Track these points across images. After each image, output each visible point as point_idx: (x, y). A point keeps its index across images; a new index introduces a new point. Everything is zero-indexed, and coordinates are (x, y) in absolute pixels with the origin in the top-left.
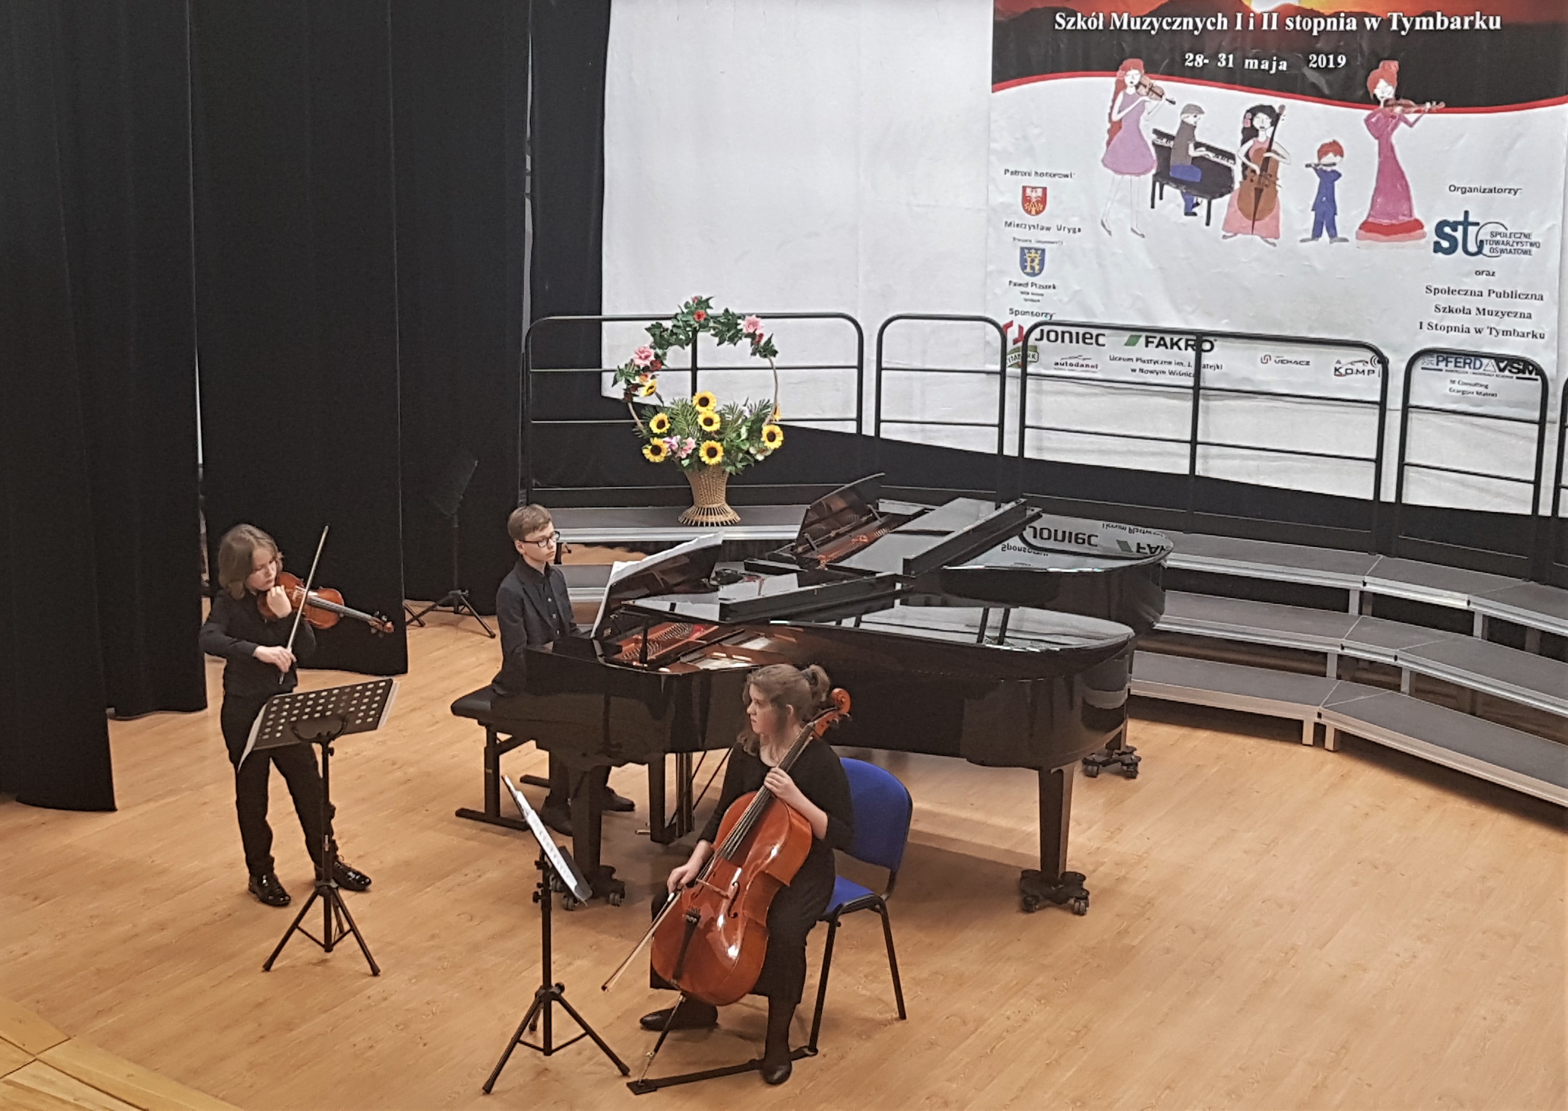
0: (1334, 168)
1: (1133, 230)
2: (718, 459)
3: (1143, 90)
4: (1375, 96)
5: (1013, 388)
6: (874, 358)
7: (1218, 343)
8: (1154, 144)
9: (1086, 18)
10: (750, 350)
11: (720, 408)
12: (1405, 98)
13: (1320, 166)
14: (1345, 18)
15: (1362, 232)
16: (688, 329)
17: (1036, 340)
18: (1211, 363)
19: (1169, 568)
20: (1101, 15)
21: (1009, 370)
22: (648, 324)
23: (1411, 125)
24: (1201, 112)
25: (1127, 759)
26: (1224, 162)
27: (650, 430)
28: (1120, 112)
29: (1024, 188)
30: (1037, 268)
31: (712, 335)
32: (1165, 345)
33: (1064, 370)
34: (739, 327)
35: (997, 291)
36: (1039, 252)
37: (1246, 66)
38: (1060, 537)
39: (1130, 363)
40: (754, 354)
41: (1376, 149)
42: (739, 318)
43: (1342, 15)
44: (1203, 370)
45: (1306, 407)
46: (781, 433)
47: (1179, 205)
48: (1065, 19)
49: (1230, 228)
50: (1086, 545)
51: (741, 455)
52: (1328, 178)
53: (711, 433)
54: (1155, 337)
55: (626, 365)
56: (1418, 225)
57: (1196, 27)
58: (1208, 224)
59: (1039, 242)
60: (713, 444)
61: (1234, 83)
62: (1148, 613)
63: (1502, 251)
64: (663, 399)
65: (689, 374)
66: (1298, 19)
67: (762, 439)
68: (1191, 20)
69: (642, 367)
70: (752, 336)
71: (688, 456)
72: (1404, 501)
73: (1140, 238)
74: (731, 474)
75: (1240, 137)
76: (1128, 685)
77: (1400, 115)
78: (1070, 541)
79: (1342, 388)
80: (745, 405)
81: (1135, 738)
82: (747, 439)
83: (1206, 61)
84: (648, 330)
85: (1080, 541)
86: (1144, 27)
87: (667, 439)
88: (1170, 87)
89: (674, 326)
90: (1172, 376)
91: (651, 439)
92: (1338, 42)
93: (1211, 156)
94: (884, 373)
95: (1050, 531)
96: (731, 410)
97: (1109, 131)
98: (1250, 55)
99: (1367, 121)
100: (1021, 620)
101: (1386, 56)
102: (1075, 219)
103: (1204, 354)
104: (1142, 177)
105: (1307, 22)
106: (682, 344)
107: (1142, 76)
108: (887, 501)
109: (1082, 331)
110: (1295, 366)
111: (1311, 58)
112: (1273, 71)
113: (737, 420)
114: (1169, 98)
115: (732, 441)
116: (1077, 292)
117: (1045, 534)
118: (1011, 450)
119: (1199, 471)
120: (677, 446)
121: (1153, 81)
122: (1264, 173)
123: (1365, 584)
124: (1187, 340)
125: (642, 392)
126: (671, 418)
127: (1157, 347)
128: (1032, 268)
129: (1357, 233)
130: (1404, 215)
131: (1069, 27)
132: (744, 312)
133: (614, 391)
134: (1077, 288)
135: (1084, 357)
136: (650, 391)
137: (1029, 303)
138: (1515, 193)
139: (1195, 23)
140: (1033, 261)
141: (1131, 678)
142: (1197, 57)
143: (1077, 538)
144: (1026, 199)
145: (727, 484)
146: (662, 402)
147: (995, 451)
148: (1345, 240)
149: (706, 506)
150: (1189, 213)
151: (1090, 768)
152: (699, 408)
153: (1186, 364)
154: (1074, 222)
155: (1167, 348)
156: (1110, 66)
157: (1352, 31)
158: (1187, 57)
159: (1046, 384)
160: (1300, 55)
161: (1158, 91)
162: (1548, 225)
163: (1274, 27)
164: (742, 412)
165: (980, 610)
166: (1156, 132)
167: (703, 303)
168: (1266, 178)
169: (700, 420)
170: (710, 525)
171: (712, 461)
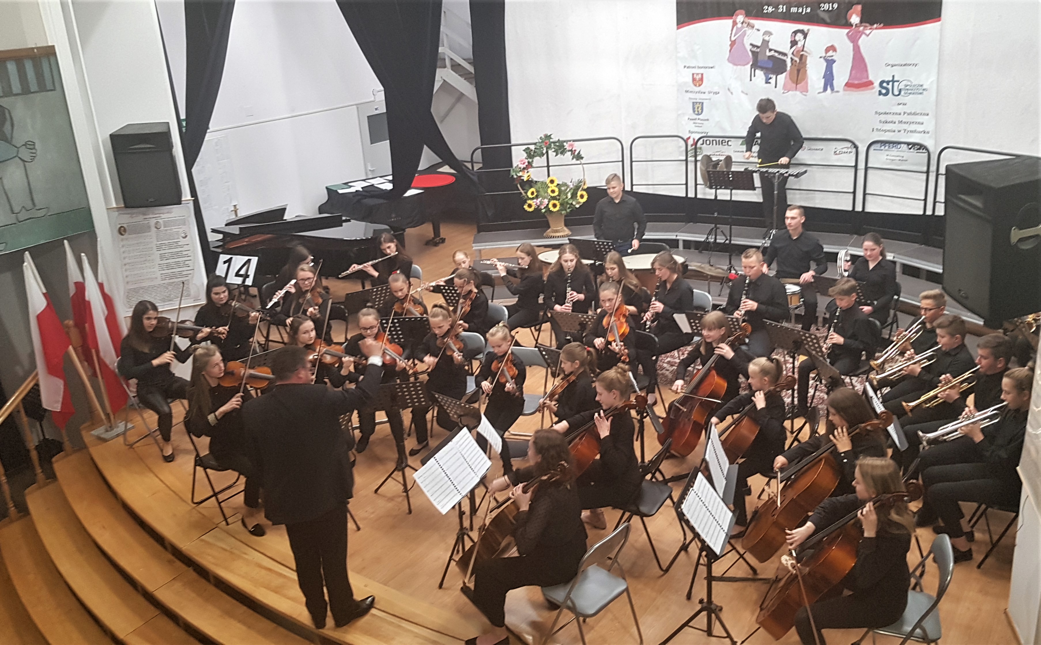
0: (833, 58)
1: (742, 92)
2: (557, 208)
3: (745, 25)
4: (850, 23)
5: (691, 167)
8: (751, 50)
10: (571, 157)
11: (558, 185)
13: (826, 58)
15: (846, 88)
16: (542, 149)
17: (701, 144)
21: (689, 159)
22: (524, 147)
23: (868, 36)
24: (771, 34)
27: (528, 196)
28: (735, 35)
29: (693, 74)
31: (555, 151)
34: (565, 147)
35: (683, 123)
36: (701, 104)
37: (791, 11)
40: (573, 159)
41: (852, 48)
42: (565, 143)
45: (822, 170)
46: (587, 194)
47: (762, 79)
49: (786, 88)
51: (568, 206)
52: (830, 63)
53: (554, 197)
55: (516, 167)
56: (872, 83)
58: (776, 87)
59: (701, 99)
60: (555, 202)
61: (786, 19)
63: (910, 93)
65: (546, 168)
67: (578, 198)
69: (522, 168)
70: (571, 150)
71: (545, 208)
72: (866, 212)
73: (746, 96)
74: (564, 214)
75: (790, 45)
77: (862, 31)
79: (837, 161)
80: (570, 182)
82: (571, 198)
83: (773, 10)
84: (524, 150)
87: (535, 200)
88: (757, 23)
89: (537, 148)
91: (528, 201)
93: (776, 54)
94: (634, 163)
96: (564, 185)
97: (730, 46)
98: (793, 5)
99: (847, 35)
104: (746, 66)
106: (542, 155)
107: (744, 18)
109: (721, 140)
110: (816, 151)
111: (821, 5)
112: (804, 13)
113: (566, 189)
115: (564, 200)
116: (718, 122)
118: (691, 194)
120: (539, 204)
121: (749, 21)
122: (801, 62)
126: (538, 190)
128: (698, 111)
129: (843, 88)
130: (864, 79)
132: (567, 139)
134: (718, 120)
135: (722, 151)
136: (529, 177)
137: (697, 128)
138: (916, 66)
140: (697, 109)
142: (769, 8)
144: (694, 80)
145: (563, 219)
147: (684, 195)
148: (838, 92)
149: (555, 230)
152: (550, 185)
154: (716, 89)
158: (764, 9)
160: (816, 5)
161: (752, 25)
162: (930, 80)
164: (569, 186)
167: (549, 137)
168: (802, 64)
169: (550, 191)
170: (557, 237)
171: (555, 210)
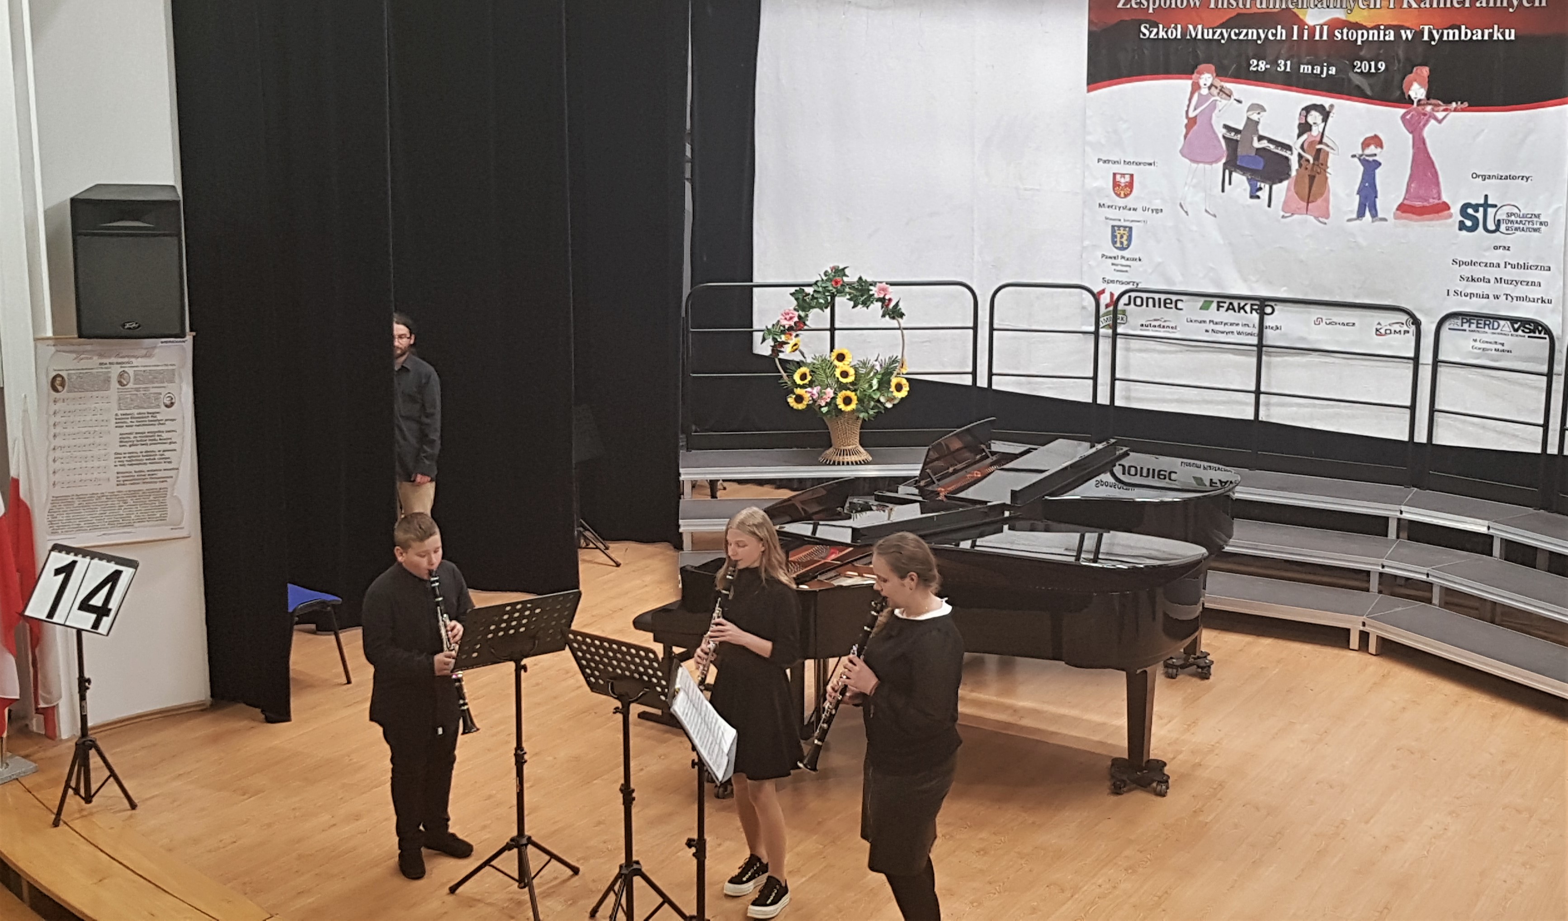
0: (1375, 158)
1: (1206, 211)
2: (853, 406)
3: (1214, 91)
4: (1409, 96)
5: (1105, 346)
6: (987, 320)
7: (1278, 307)
8: (1224, 137)
9: (1166, 29)
10: (881, 312)
11: (853, 364)
12: (1434, 98)
13: (1364, 157)
14: (1385, 30)
15: (1398, 212)
16: (827, 294)
17: (1125, 305)
18: (1271, 325)
19: (1237, 500)
20: (1179, 26)
21: (1102, 331)
22: (793, 290)
23: (1440, 122)
24: (1265, 110)
25: (1201, 662)
26: (1283, 153)
27: (794, 382)
28: (1195, 109)
29: (1115, 174)
30: (1125, 243)
31: (848, 299)
32: (1234, 309)
33: (1148, 330)
34: (871, 293)
35: (1092, 263)
36: (1127, 229)
37: (1302, 71)
38: (1145, 474)
39: (1202, 325)
40: (883, 316)
41: (1411, 141)
42: (871, 285)
43: (1382, 27)
44: (1265, 330)
45: (1350, 362)
46: (907, 384)
47: (1245, 190)
48: (1149, 30)
49: (1289, 209)
50: (1167, 480)
51: (872, 403)
52: (1370, 166)
53: (847, 383)
54: (1225, 302)
55: (773, 325)
56: (1446, 207)
57: (1259, 37)
58: (1269, 206)
59: (1128, 221)
60: (848, 393)
61: (1290, 85)
62: (1220, 539)
63: (1516, 229)
64: (806, 356)
65: (828, 333)
66: (1345, 31)
67: (891, 390)
68: (1255, 31)
69: (787, 327)
70: (882, 300)
71: (827, 404)
72: (1435, 441)
73: (1213, 218)
74: (864, 420)
75: (1297, 131)
76: (1202, 599)
77: (1430, 113)
78: (1153, 477)
79: (1381, 346)
80: (876, 360)
81: (1208, 645)
82: (878, 389)
83: (1268, 66)
84: (791, 294)
85: (1162, 477)
86: (1216, 37)
87: (809, 389)
88: (1237, 89)
89: (815, 291)
90: (1239, 336)
91: (795, 390)
92: (1379, 50)
93: (1272, 147)
94: (995, 333)
95: (1136, 468)
96: (864, 364)
97: (1186, 126)
98: (1305, 61)
99: (1403, 117)
100: (1112, 544)
101: (1419, 61)
102: (1158, 201)
103: (1266, 317)
104: (1214, 165)
105: (1352, 34)
106: (822, 307)
107: (1213, 79)
108: (997, 442)
109: (1163, 297)
110: (1342, 327)
111: (1355, 64)
112: (1324, 76)
113: (869, 373)
114: (1237, 98)
115: (864, 391)
116: (1159, 264)
117: (1133, 471)
118: (1103, 399)
119: (1262, 417)
120: (817, 395)
121: (1223, 84)
122: (1316, 163)
123: (1401, 512)
124: (1252, 305)
125: (788, 348)
126: (813, 371)
127: (1227, 310)
128: (1122, 243)
129: (1394, 214)
130: (1434, 198)
131: (1152, 36)
132: (876, 280)
133: (763, 348)
134: (1160, 260)
135: (1166, 319)
136: (795, 348)
137: (1118, 273)
138: (1527, 179)
139: (1258, 34)
140: (1122, 237)
141: (1204, 592)
142: (1260, 63)
143: (1160, 475)
144: (1116, 184)
145: (861, 429)
146: (805, 358)
147: (1090, 400)
148: (1385, 220)
149: (843, 448)
150: (1254, 196)
151: (1170, 670)
152: (836, 363)
153: (1251, 325)
154: (1157, 204)
155: (1235, 311)
156: (1187, 70)
157: (1390, 41)
158: (1251, 62)
159: (1135, 344)
160: (1347, 62)
161: (1228, 92)
162: (1555, 206)
163: (1325, 37)
164: (873, 367)
165: (1077, 536)
166: (1226, 127)
167: (840, 272)
168: (1318, 165)
169: (838, 374)
170: (845, 463)
171: (849, 408)
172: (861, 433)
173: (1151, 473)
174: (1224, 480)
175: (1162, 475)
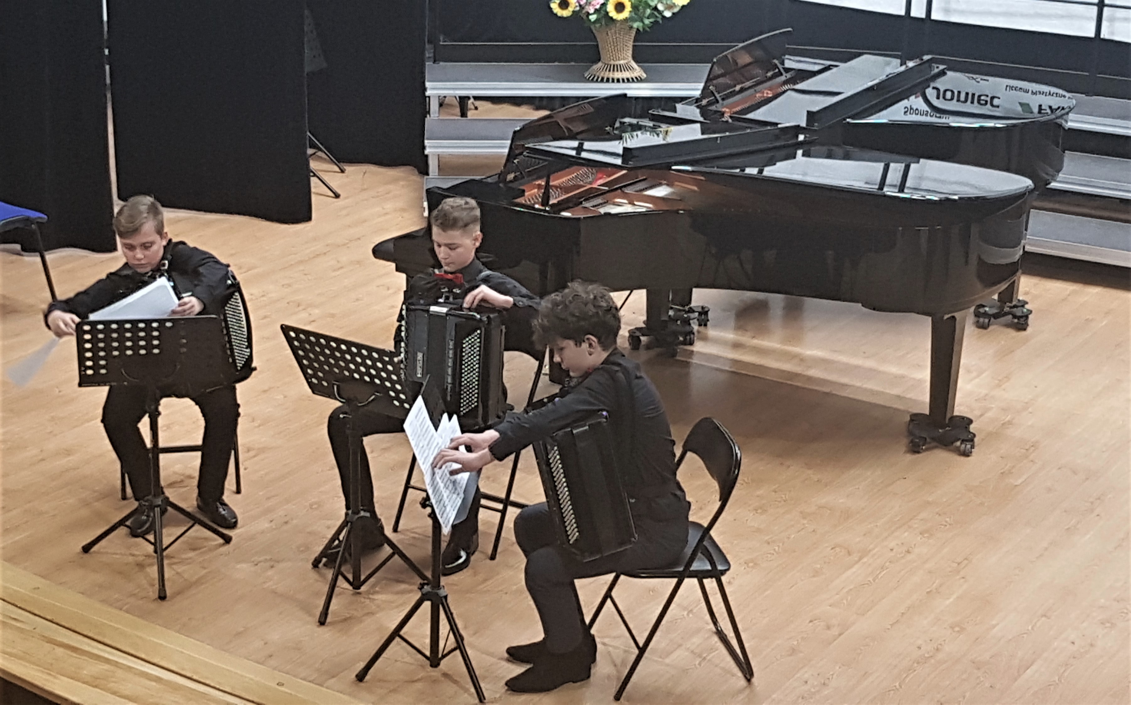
2: (626, 14)
19: (1069, 129)
25: (1018, 312)
50: (988, 106)
51: (648, 11)
71: (596, 11)
74: (638, 29)
76: (1023, 242)
81: (1026, 293)
85: (982, 103)
100: (921, 178)
108: (792, 57)
119: (1105, 34)
141: (1026, 234)
143: (980, 101)
145: (634, 41)
149: (612, 62)
151: (981, 320)
165: (881, 166)
170: (615, 81)
171: (620, 17)
172: (634, 46)
173: (970, 98)
174: (1055, 107)
175: (983, 100)
